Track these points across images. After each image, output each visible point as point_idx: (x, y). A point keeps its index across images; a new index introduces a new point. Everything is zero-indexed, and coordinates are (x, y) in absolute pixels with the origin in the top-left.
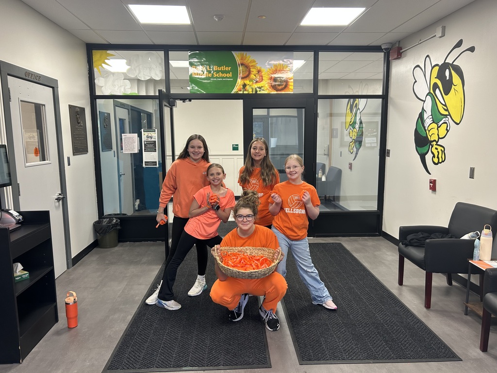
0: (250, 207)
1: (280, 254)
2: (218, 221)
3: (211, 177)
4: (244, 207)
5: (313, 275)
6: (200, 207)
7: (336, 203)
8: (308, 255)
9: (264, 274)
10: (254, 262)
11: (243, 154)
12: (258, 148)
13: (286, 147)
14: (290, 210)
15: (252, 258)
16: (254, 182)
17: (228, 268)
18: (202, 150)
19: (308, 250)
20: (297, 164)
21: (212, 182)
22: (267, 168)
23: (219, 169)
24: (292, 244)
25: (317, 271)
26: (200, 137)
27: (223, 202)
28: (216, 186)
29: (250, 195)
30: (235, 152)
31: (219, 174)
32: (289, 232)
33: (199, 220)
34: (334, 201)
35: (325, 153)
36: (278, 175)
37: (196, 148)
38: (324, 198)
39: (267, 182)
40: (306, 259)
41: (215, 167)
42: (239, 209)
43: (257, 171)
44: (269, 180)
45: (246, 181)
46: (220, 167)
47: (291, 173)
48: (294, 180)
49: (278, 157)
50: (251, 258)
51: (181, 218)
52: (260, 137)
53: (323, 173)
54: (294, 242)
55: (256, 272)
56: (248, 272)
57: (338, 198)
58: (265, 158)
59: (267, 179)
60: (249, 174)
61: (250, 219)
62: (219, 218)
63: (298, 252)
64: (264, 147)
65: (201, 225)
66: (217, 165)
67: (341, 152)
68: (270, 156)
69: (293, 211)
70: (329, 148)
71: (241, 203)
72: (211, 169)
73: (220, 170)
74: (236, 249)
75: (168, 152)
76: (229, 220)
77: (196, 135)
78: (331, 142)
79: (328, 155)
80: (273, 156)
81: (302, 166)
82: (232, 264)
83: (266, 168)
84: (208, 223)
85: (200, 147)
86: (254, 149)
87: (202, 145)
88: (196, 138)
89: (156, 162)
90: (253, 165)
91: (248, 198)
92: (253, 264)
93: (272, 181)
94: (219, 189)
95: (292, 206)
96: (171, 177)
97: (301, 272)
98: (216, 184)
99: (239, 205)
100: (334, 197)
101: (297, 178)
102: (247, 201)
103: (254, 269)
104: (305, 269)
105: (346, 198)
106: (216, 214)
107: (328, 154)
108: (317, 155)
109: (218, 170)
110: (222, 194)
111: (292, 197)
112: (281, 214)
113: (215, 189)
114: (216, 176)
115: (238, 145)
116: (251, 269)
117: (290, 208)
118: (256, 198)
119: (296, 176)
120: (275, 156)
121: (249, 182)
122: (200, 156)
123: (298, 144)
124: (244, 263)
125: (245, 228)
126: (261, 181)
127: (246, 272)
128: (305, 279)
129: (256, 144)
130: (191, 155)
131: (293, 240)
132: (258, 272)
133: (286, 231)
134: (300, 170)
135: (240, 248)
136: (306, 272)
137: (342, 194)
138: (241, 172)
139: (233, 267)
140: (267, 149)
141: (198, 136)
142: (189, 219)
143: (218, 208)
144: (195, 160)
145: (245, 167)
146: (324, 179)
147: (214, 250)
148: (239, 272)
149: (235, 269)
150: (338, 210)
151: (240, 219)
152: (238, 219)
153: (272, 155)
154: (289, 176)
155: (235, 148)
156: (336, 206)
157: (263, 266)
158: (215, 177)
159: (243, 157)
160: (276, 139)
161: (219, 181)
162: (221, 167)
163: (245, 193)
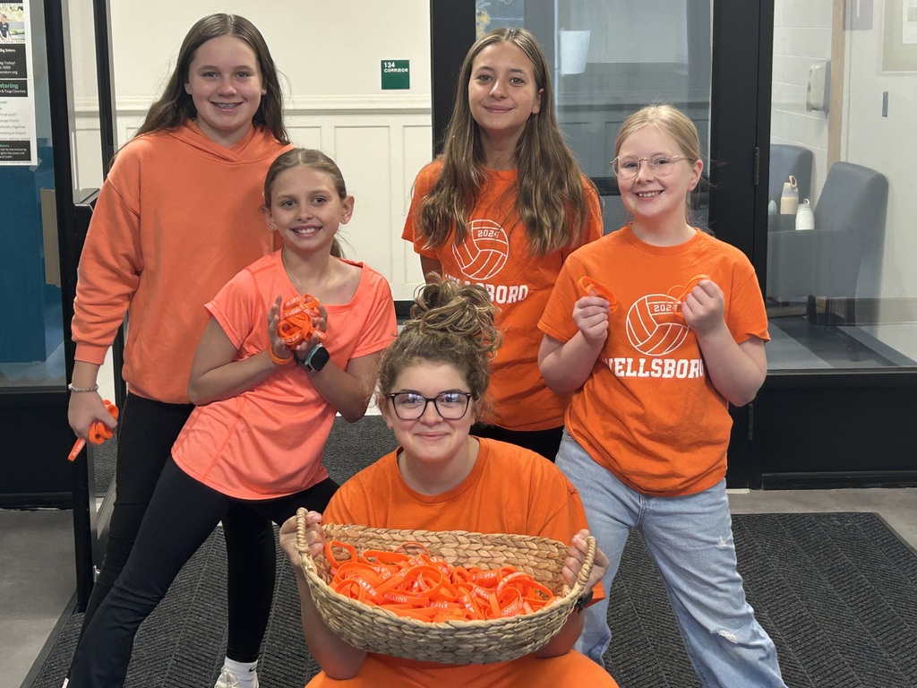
0: (455, 360)
1: (590, 556)
2: (323, 416)
3: (286, 216)
4: (428, 356)
5: (752, 656)
6: (238, 355)
7: (859, 331)
8: (727, 566)
9: (517, 645)
10: (470, 589)
11: (428, 105)
12: (501, 75)
13: (633, 72)
14: (636, 367)
15: (462, 577)
16: (487, 234)
17: (352, 607)
18: (254, 84)
19: (726, 541)
20: (670, 148)
21: (291, 235)
22: (547, 171)
23: (321, 175)
24: (645, 512)
25: (766, 640)
26: (241, 27)
27: (343, 330)
28: (306, 254)
29: (453, 303)
30: (396, 98)
31: (321, 199)
32: (627, 460)
33: (239, 416)
34: (850, 320)
35: (813, 101)
36: (596, 202)
37: (227, 76)
38: (804, 310)
39: (548, 234)
40: (714, 580)
41: (302, 166)
42: (407, 364)
43: (500, 187)
44: (554, 226)
45: (446, 232)
46: (325, 169)
47: (638, 191)
48: (653, 224)
49: (596, 121)
50: (457, 577)
51: (158, 404)
52: (511, 23)
53: (804, 193)
54: (655, 505)
55: (477, 628)
56: (442, 625)
57: (866, 310)
58: (537, 122)
59: (546, 221)
60: (463, 195)
61: (453, 411)
62: (329, 402)
63: (677, 549)
64: (527, 70)
65: (245, 437)
66: (312, 157)
67: (886, 96)
68: (558, 116)
69: (648, 368)
70: (831, 80)
71: (416, 337)
72: (285, 176)
73: (325, 183)
74: (393, 539)
75: (83, 96)
76: (368, 413)
77: (223, 18)
78: (838, 46)
79: (826, 109)
80: (572, 117)
81: (692, 160)
82: (373, 593)
83: (541, 170)
84: (275, 427)
85: (242, 73)
86: (485, 78)
87: (250, 59)
88: (223, 31)
89: (26, 144)
90: (479, 156)
91: (443, 316)
92: (465, 599)
93: (568, 231)
94: (323, 271)
95: (645, 348)
96: (122, 219)
97: (694, 641)
98: (307, 244)
99: (403, 347)
100: (850, 304)
101: (667, 213)
102: (443, 330)
103: (469, 617)
104: (712, 625)
105: (904, 310)
106: (311, 385)
107: (827, 106)
108: (773, 110)
109: (318, 182)
110: (340, 289)
111: (642, 304)
112: (597, 384)
113: (304, 267)
114: (306, 209)
115: (405, 64)
116: (458, 617)
117: (636, 355)
118: (482, 317)
119: (663, 202)
120: (583, 116)
121: (463, 234)
122: (246, 112)
123: (685, 60)
124: (426, 590)
125: (433, 450)
126: (520, 232)
127: (433, 625)
128: (709, 671)
129: (491, 55)
130: (206, 109)
131: (648, 494)
132: (485, 629)
133: (615, 454)
134: (683, 176)
135: (411, 537)
136: (718, 642)
137: (887, 291)
138: (425, 188)
139: (375, 601)
140: (543, 81)
141: (231, 23)
142: (190, 407)
143: (322, 358)
144: (225, 132)
145: (440, 165)
146: (804, 221)
147: (294, 530)
148: (400, 625)
149: (386, 613)
150: (867, 365)
151: (409, 413)
152: (400, 408)
153: (567, 109)
154: (631, 202)
155: (395, 78)
156: (858, 348)
157: (513, 607)
158: (304, 215)
159: (428, 120)
160: (584, 35)
161: (322, 235)
162: (330, 168)
163: (433, 296)
